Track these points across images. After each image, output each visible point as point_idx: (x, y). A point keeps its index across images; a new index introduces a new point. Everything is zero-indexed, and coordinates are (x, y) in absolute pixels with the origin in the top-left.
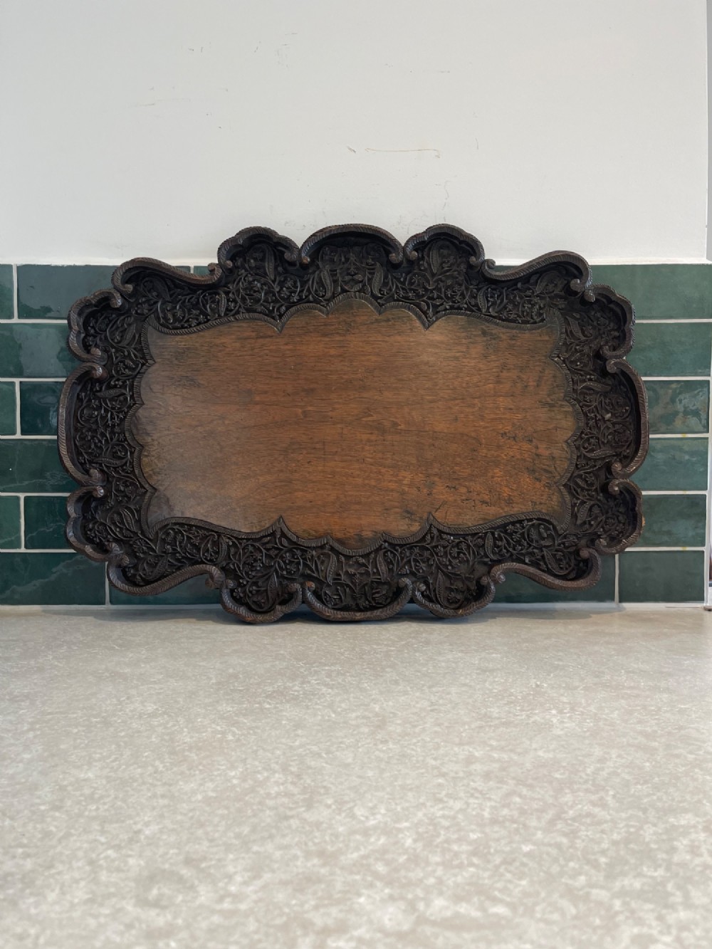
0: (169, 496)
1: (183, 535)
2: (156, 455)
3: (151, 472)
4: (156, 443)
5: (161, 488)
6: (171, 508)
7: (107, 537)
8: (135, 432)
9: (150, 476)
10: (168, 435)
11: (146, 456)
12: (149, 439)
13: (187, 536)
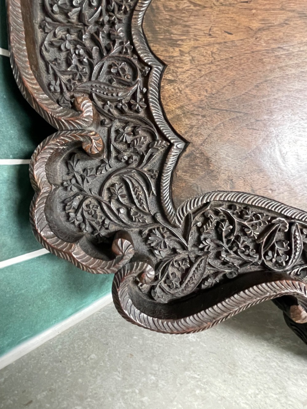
0: (210, 155)
1: (232, 222)
2: (188, 82)
3: (178, 112)
4: (187, 58)
5: (196, 140)
6: (212, 174)
7: (103, 222)
8: (149, 35)
9: (178, 118)
10: (209, 45)
11: (170, 82)
12: (176, 53)
13: (239, 224)
